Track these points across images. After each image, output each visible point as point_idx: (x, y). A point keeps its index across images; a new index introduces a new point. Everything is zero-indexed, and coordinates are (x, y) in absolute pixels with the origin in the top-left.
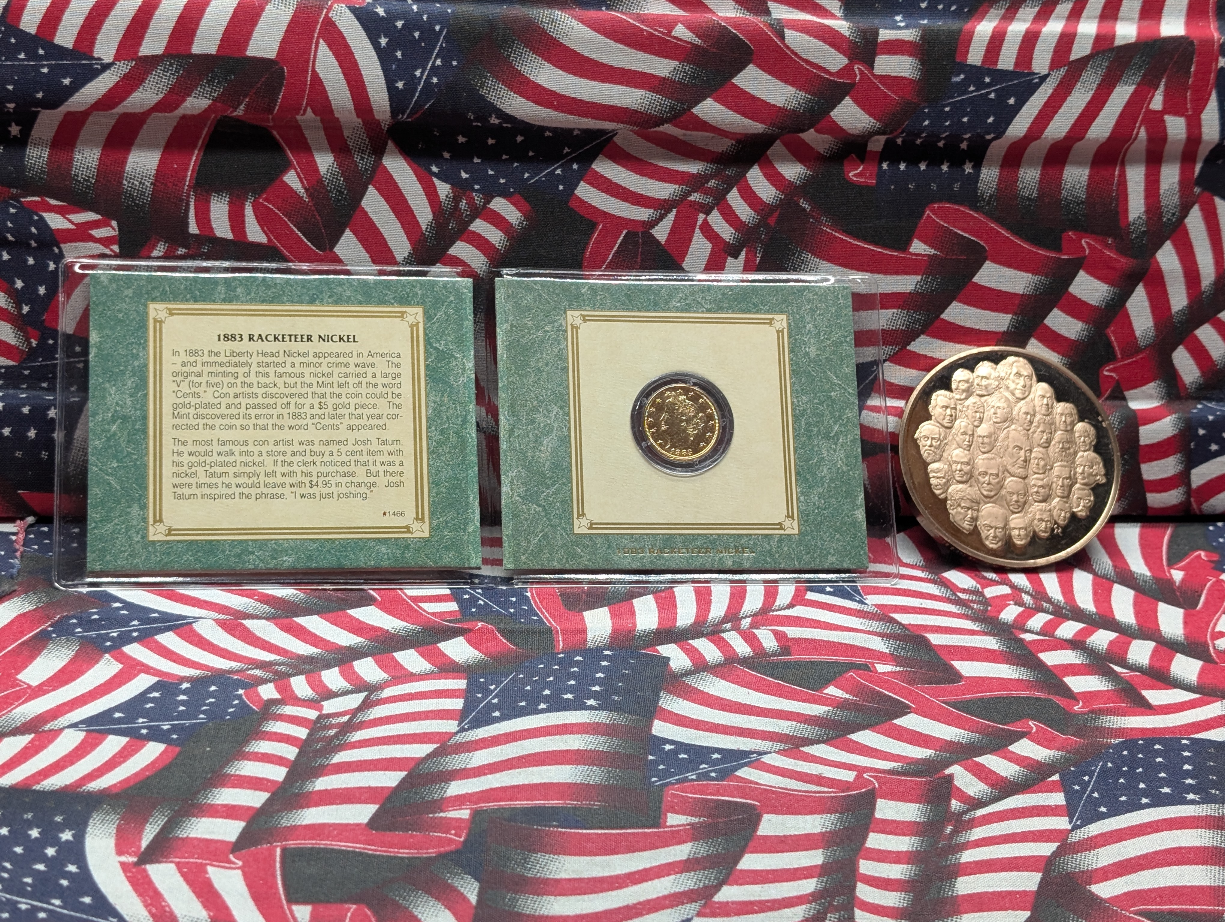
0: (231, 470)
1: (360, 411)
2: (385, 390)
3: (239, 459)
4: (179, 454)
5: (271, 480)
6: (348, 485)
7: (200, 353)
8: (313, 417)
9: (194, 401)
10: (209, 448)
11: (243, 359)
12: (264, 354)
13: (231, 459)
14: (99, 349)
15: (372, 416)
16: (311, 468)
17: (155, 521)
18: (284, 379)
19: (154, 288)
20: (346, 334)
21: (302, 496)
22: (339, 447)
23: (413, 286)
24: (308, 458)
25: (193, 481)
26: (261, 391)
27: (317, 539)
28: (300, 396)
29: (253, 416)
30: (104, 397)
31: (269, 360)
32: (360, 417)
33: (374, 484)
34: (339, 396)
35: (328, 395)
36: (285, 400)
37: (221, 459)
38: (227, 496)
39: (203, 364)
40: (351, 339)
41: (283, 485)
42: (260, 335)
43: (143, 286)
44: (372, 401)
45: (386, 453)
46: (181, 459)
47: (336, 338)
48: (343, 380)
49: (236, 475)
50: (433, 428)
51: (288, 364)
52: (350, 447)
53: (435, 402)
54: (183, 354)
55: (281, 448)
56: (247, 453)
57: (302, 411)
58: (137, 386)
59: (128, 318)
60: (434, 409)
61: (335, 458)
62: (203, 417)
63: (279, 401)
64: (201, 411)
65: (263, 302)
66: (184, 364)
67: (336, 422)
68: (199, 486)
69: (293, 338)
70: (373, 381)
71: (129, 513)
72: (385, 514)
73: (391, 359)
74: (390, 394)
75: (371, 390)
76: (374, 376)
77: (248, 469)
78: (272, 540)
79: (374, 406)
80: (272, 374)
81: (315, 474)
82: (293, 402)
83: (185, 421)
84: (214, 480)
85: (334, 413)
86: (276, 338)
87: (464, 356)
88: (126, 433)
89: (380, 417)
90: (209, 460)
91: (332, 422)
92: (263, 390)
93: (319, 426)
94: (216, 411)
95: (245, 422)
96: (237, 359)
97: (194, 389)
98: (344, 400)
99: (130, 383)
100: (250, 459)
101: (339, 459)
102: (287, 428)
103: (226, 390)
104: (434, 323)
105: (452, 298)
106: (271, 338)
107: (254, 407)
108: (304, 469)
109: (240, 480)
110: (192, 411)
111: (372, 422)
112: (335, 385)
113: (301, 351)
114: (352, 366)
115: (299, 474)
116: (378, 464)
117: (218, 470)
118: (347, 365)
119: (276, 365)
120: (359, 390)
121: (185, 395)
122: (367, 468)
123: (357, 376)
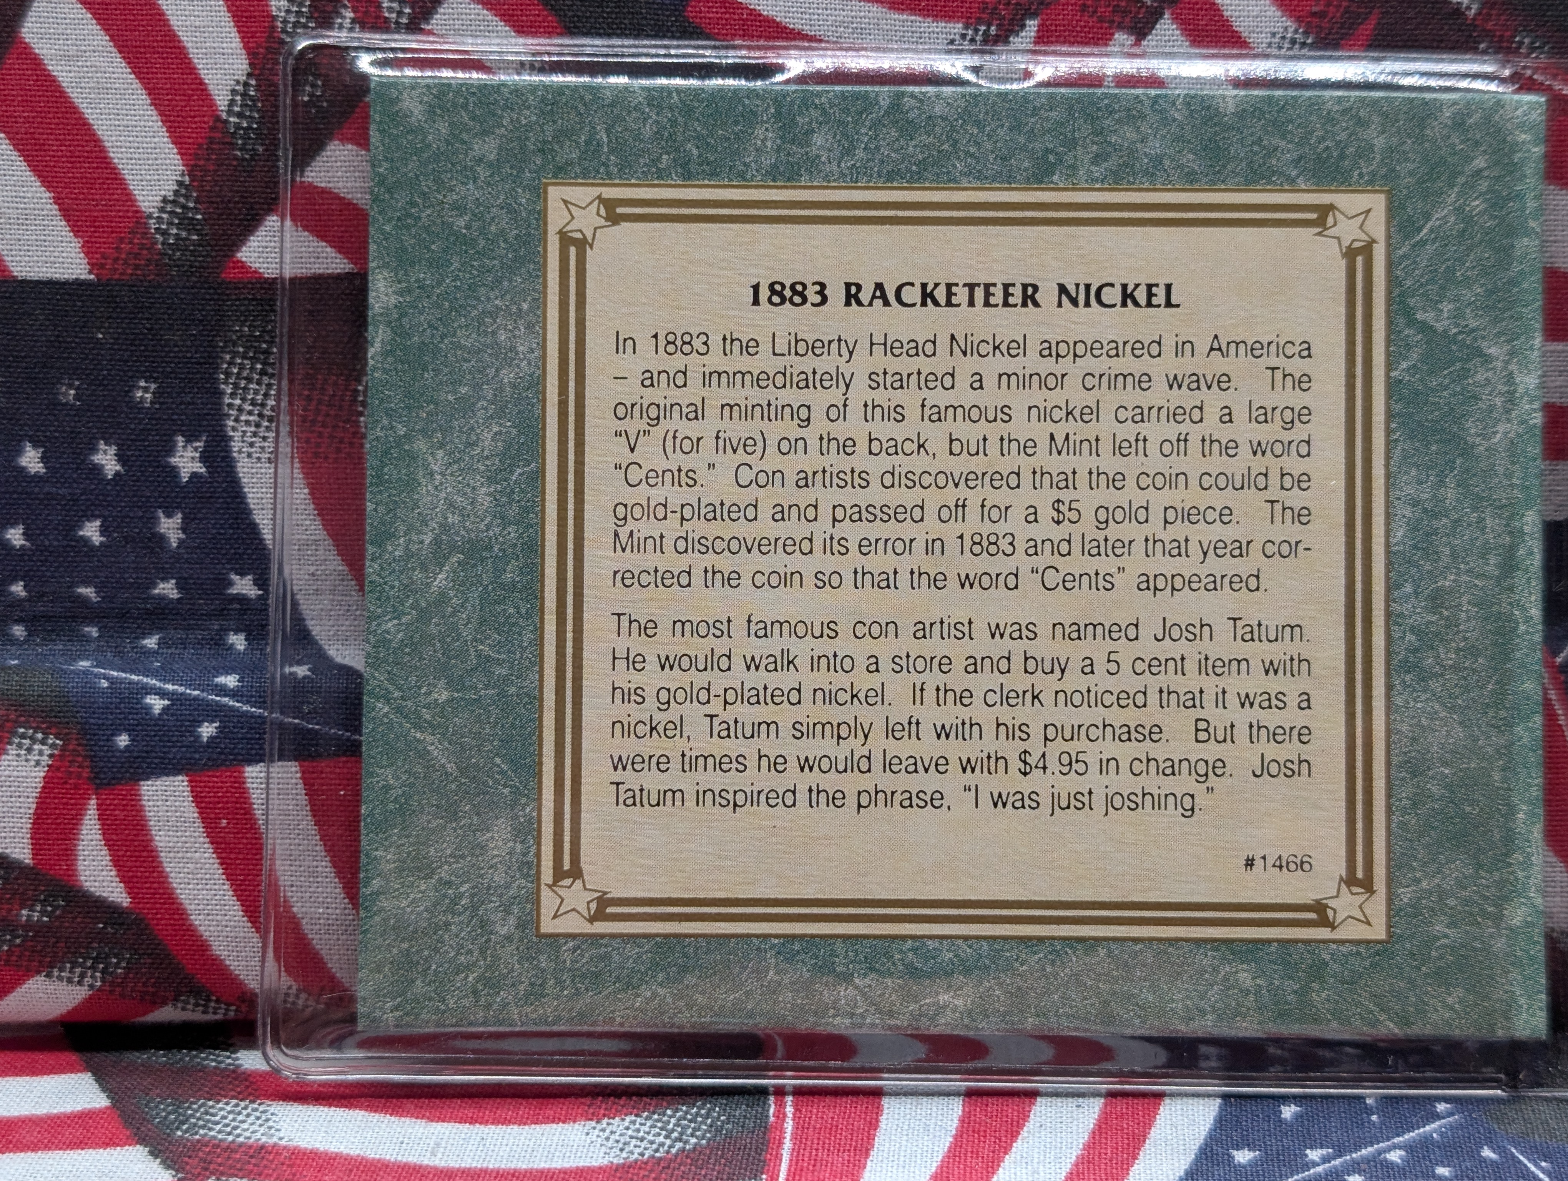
0: (785, 715)
1: (1179, 531)
2: (1258, 464)
3: (810, 680)
4: (634, 662)
5: (905, 748)
6: (1137, 767)
7: (697, 343)
8: (1034, 549)
9: (676, 496)
10: (721, 646)
11: (826, 363)
12: (890, 348)
13: (785, 680)
14: (399, 331)
15: (1217, 548)
16: (1025, 713)
17: (559, 874)
18: (948, 426)
19: (561, 135)
20: (1144, 280)
21: (999, 801)
22: (1110, 645)
23: (1361, 123)
24: (1018, 681)
25: (673, 747)
26: (877, 466)
27: (1041, 939)
28: (996, 479)
29: (853, 546)
30: (411, 484)
31: (906, 365)
32: (1180, 549)
33: (1217, 767)
34: (1115, 481)
35: (1082, 478)
36: (951, 495)
37: (756, 679)
38: (772, 798)
39: (707, 379)
40: (1159, 300)
41: (939, 765)
42: (879, 286)
43: (529, 127)
44: (1218, 500)
45: (1257, 668)
46: (637, 679)
47: (1112, 295)
48: (1128, 431)
49: (800, 732)
50: (1408, 588)
51: (963, 381)
52: (1147, 647)
53: (1415, 503)
54: (645, 345)
55: (935, 646)
56: (834, 662)
57: (1001, 528)
58: (508, 448)
59: (482, 230)
60: (1414, 527)
61: (1101, 681)
62: (705, 546)
63: (933, 499)
64: (698, 528)
65: (890, 176)
66: (649, 380)
67: (1106, 564)
68: (689, 763)
69: (979, 293)
70: (1224, 433)
71: (483, 847)
72: (1250, 863)
73: (1280, 362)
74: (1274, 479)
75: (1217, 463)
76: (1228, 417)
77: (835, 714)
78: (904, 938)
79: (1225, 515)
80: (912, 412)
81: (1036, 731)
82: (974, 499)
83: (650, 560)
84: (733, 747)
85: (1101, 537)
86: (927, 296)
87: (1512, 354)
88: (474, 595)
89: (1241, 549)
90: (720, 681)
91: (1091, 565)
92: (885, 462)
93: (1052, 578)
94: (742, 529)
95: (828, 563)
96: (807, 364)
97: (677, 460)
98: (1130, 494)
99: (487, 436)
100: (841, 680)
101: (1111, 683)
102: (953, 583)
103: (773, 461)
104: (1423, 243)
105: (1480, 162)
106: (912, 295)
107: (859, 515)
108: (1005, 714)
109: (814, 748)
110: (672, 528)
111: (1215, 565)
112: (1106, 446)
113: (1005, 336)
114: (1160, 383)
115: (989, 729)
116: (1232, 701)
117: (748, 714)
118: (1143, 382)
119: (927, 381)
120: (1178, 463)
121: (652, 478)
122: (1199, 713)
123: (1174, 416)
